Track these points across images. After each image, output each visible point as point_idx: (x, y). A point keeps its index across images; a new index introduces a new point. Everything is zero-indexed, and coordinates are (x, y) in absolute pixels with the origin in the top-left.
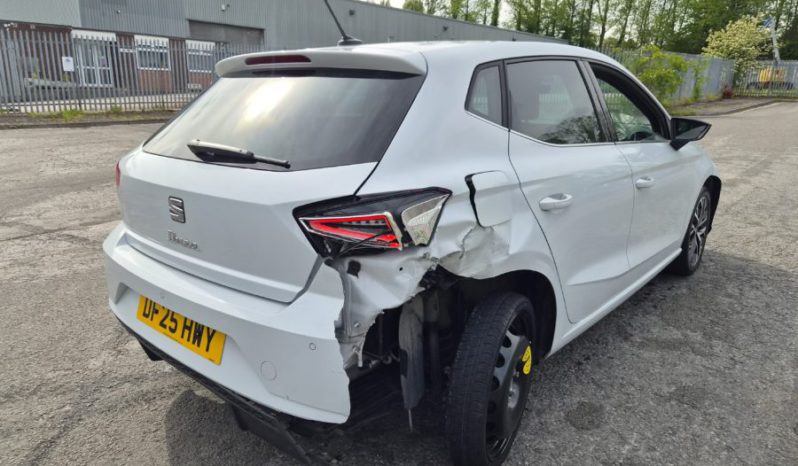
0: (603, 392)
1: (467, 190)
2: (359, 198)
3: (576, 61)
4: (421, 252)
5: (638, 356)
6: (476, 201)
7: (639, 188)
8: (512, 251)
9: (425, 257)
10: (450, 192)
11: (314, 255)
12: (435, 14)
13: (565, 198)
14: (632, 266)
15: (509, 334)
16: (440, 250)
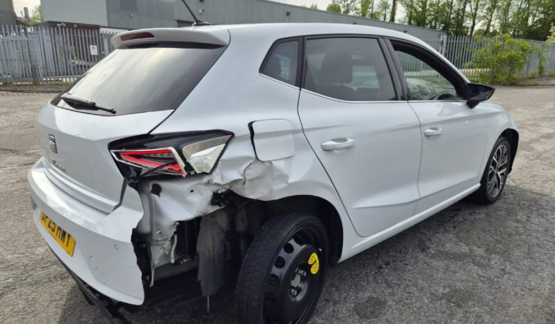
0: (390, 291)
1: (248, 132)
2: (153, 136)
3: (377, 39)
4: (206, 179)
5: (428, 264)
6: (255, 141)
7: (428, 136)
8: (291, 180)
9: (208, 183)
10: (232, 134)
11: (121, 178)
12: (349, 14)
13: (347, 141)
14: (422, 196)
15: (292, 242)
16: (222, 177)
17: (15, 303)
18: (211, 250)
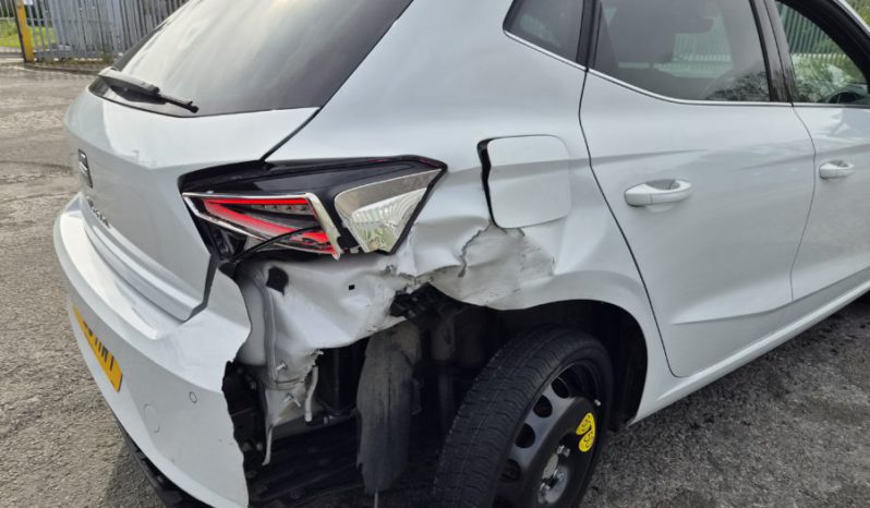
1: (477, 163)
2: (271, 165)
4: (382, 264)
6: (491, 184)
7: (825, 178)
8: (558, 271)
9: (387, 272)
10: (443, 167)
13: (678, 186)
14: (795, 299)
16: (417, 261)
17: (38, 446)
18: (386, 402)
